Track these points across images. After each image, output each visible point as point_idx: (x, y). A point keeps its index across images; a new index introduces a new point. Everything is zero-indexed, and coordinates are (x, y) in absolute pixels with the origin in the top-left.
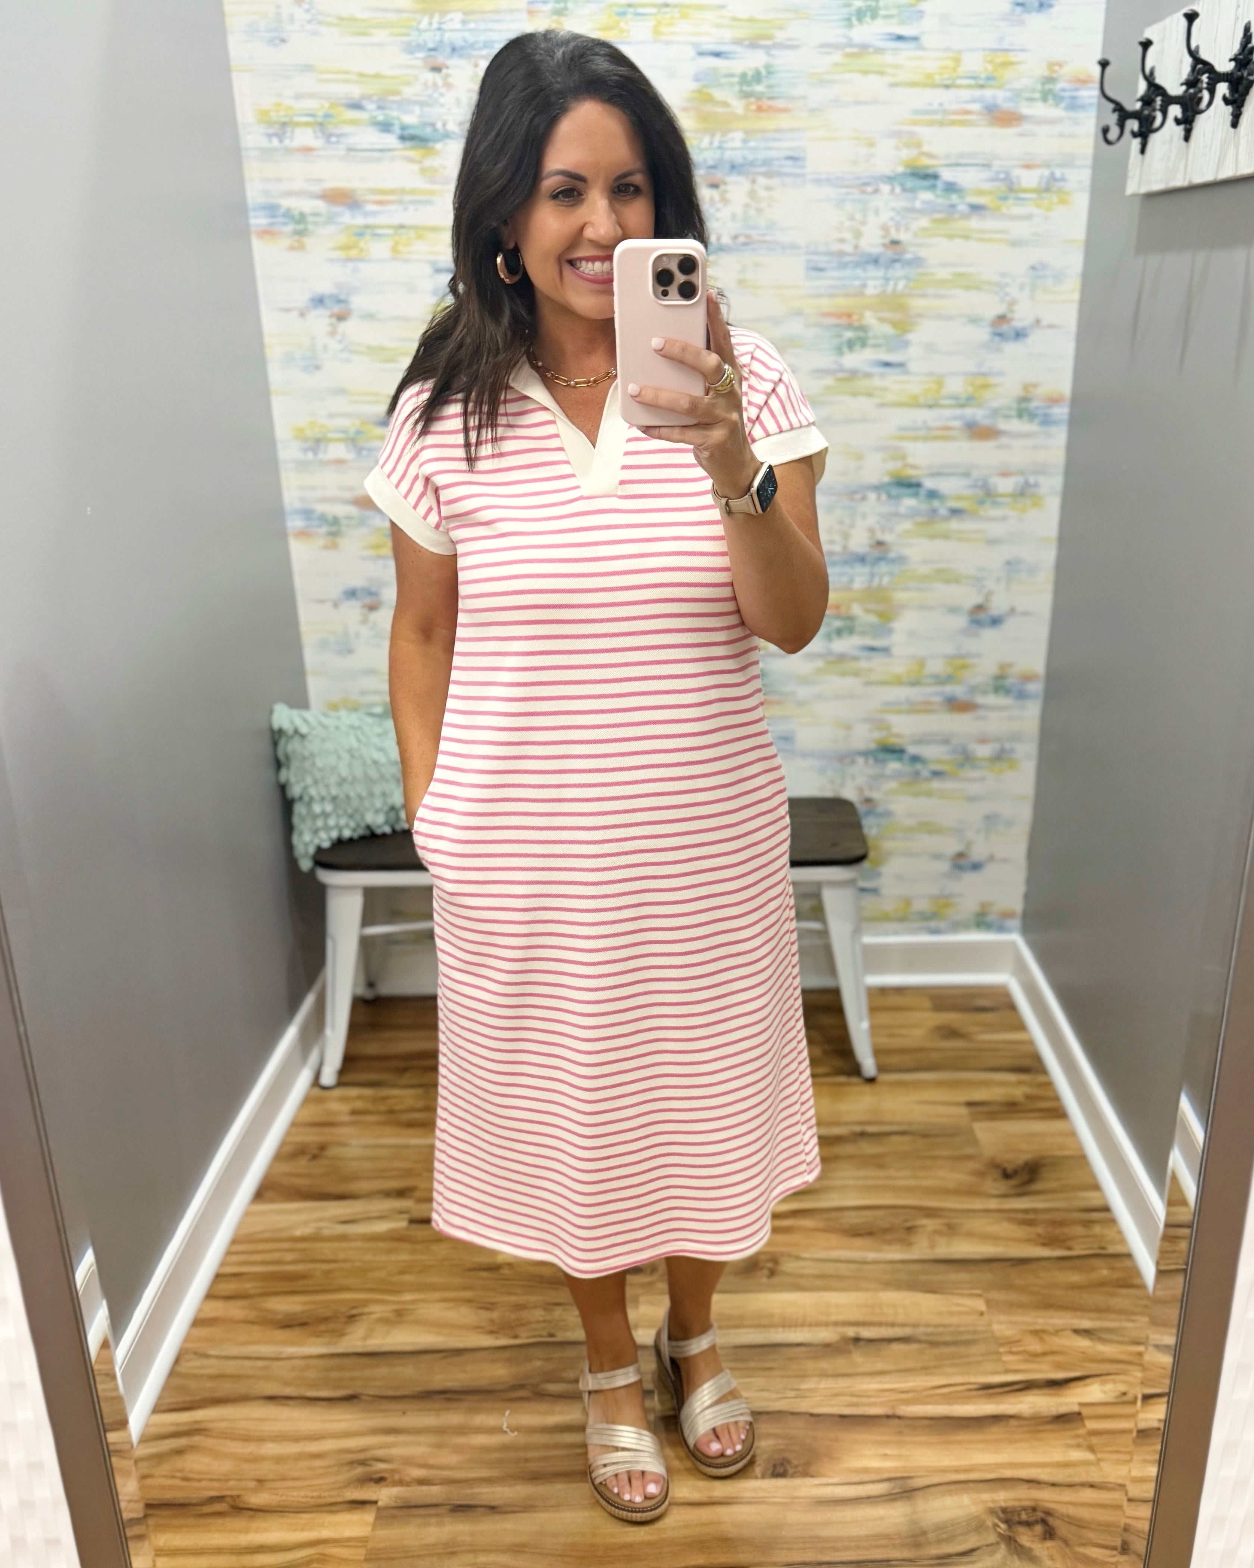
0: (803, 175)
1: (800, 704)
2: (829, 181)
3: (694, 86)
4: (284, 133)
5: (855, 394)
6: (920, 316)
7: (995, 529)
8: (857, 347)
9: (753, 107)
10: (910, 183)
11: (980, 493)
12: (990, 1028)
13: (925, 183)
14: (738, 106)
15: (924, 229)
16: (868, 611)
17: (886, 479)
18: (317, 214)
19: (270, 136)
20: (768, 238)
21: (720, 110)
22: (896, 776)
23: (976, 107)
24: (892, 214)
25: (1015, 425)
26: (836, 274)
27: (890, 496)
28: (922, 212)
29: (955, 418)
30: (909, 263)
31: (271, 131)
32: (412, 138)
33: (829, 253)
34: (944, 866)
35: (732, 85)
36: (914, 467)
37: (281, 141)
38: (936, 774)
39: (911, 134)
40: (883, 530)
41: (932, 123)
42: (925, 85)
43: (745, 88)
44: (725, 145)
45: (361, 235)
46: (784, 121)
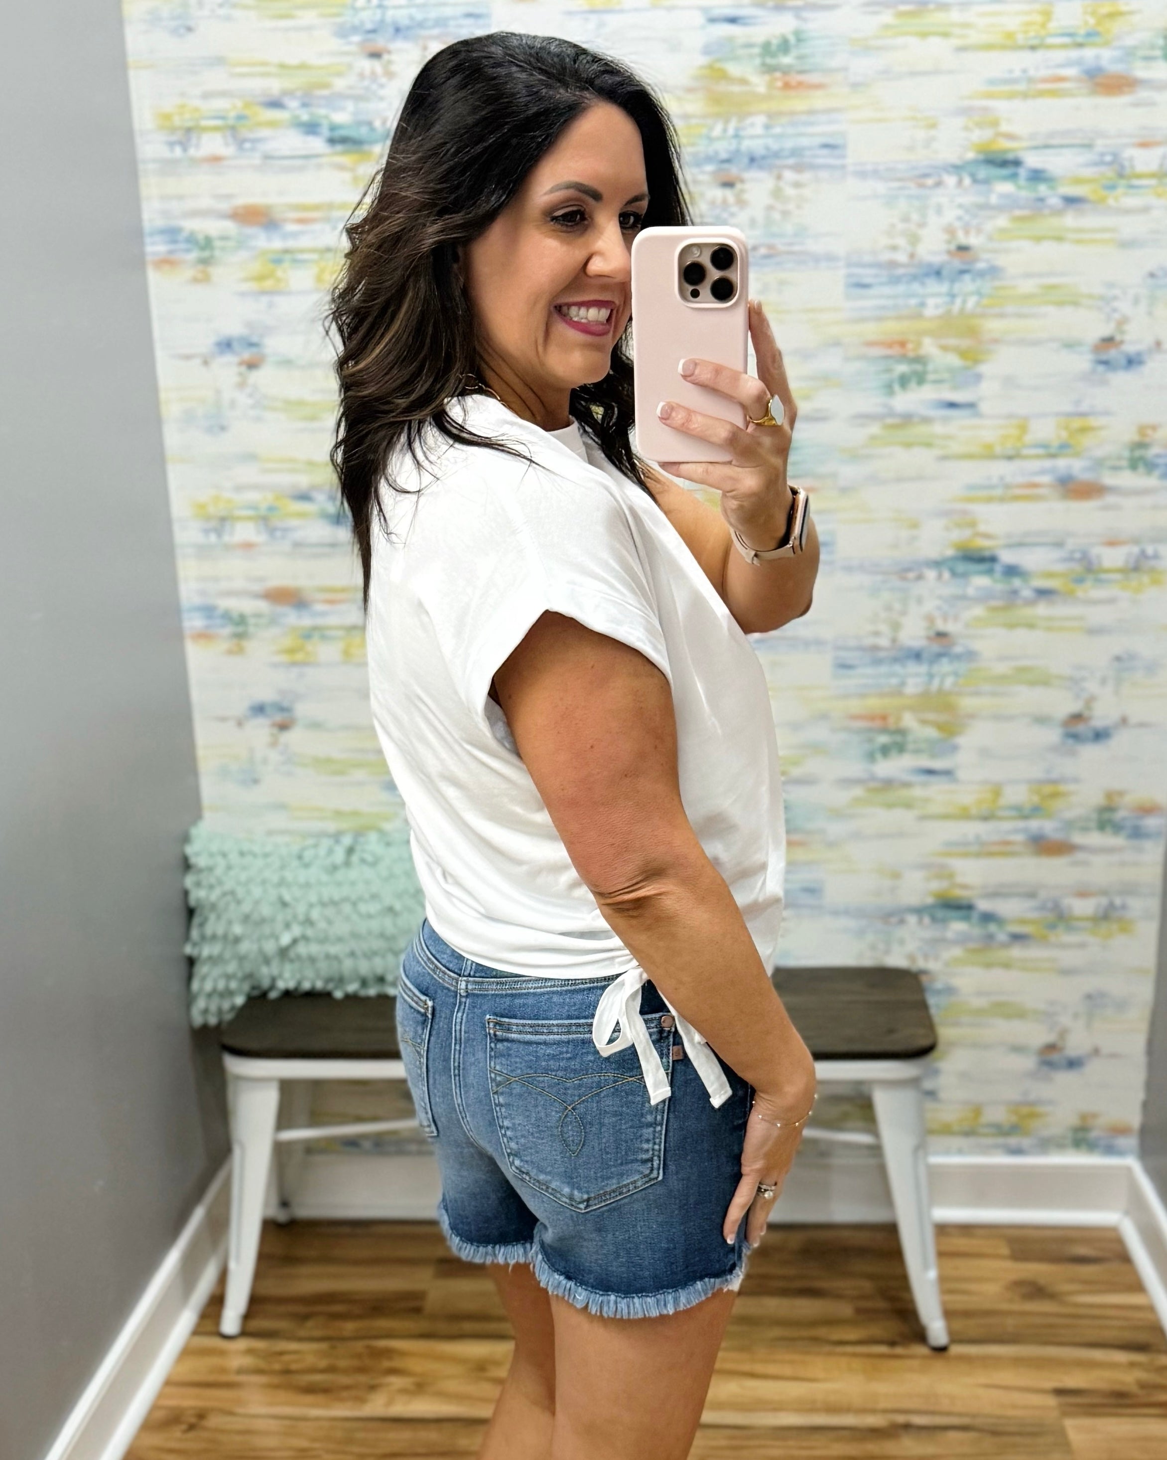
0: (843, 167)
1: (831, 845)
2: (876, 174)
3: (703, 60)
4: (189, 140)
5: (908, 445)
6: (996, 341)
7: (1098, 615)
8: (913, 384)
9: (779, 84)
10: (983, 172)
11: (1078, 568)
12: (1092, 1285)
13: (1005, 172)
14: (759, 83)
15: (1002, 231)
16: (924, 722)
17: (950, 552)
18: (224, 238)
19: (171, 144)
20: (796, 248)
21: (736, 88)
22: (961, 940)
23: (1071, 72)
24: (960, 212)
25: (1127, 479)
26: (887, 290)
27: (954, 574)
28: (999, 209)
29: (1043, 472)
30: (981, 274)
31: (174, 138)
32: (344, 140)
33: (878, 265)
34: (1029, 1063)
35: (751, 57)
36: (987, 536)
37: (185, 150)
38: (1017, 938)
39: (986, 109)
40: (945, 619)
41: (1011, 96)
42: (1003, 47)
43: (769, 61)
44: (742, 133)
45: (278, 261)
46: (818, 101)
